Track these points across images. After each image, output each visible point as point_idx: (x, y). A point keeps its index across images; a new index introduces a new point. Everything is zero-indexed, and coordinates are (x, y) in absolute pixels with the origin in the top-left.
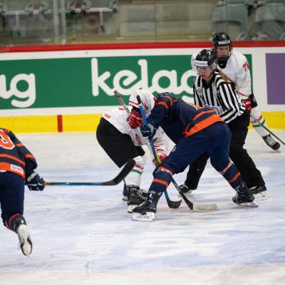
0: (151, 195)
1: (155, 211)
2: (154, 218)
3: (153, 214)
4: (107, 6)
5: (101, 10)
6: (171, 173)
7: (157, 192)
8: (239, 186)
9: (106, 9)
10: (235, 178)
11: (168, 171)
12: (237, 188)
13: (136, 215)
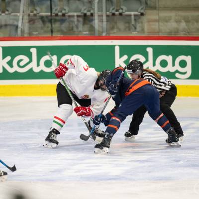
0: (106, 136)
1: (109, 147)
2: (108, 151)
3: (107, 148)
4: (137, 11)
5: (133, 13)
6: (120, 121)
7: (110, 133)
8: (168, 130)
9: (136, 13)
10: (165, 125)
11: (118, 120)
12: (167, 131)
13: (97, 150)
